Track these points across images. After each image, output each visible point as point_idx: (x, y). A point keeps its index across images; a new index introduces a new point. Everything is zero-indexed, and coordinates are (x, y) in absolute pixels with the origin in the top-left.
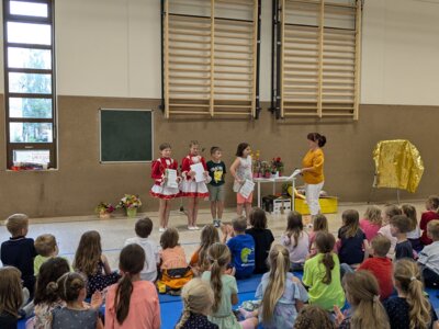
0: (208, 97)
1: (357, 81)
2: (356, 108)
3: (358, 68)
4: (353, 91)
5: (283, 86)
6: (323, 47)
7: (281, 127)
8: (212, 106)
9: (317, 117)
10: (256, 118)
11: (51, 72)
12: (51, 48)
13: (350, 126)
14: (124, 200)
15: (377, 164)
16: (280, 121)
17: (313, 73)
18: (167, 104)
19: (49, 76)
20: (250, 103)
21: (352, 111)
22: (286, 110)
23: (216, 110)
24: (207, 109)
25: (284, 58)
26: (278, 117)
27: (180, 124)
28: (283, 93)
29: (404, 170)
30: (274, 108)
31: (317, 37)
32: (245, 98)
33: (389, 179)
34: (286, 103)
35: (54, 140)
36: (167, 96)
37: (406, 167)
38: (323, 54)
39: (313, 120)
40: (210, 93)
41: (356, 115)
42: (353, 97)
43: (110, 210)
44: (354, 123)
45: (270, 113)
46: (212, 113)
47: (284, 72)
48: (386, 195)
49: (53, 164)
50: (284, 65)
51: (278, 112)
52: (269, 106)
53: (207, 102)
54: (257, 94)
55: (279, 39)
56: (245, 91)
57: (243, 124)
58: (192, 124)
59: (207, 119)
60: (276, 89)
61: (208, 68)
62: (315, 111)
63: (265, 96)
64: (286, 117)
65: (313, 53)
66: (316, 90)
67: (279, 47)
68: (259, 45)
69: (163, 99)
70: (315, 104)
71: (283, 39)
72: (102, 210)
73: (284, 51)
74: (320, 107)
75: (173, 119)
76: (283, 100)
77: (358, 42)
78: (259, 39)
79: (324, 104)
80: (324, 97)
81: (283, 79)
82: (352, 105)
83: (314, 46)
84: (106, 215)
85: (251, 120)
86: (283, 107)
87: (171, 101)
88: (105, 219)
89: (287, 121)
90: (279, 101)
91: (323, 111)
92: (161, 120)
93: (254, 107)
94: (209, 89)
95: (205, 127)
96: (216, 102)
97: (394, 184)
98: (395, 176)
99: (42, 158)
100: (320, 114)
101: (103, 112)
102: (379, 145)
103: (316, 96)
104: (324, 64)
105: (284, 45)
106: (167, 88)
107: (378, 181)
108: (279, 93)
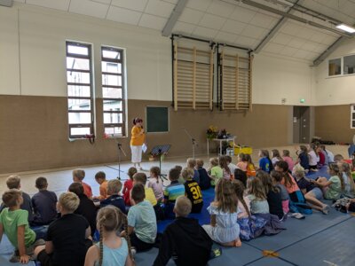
0: (192, 100)
1: (251, 93)
4: (249, 98)
5: (224, 95)
6: (239, 77)
7: (223, 115)
8: (194, 104)
10: (213, 110)
11: (122, 87)
16: (222, 112)
18: (176, 104)
19: (120, 90)
20: (209, 103)
21: (249, 108)
22: (225, 107)
23: (196, 106)
24: (192, 106)
26: (221, 110)
28: (223, 98)
30: (218, 105)
31: (236, 73)
32: (207, 101)
34: (225, 103)
36: (175, 100)
39: (235, 111)
40: (193, 98)
41: (251, 109)
42: (249, 101)
45: (217, 108)
46: (194, 108)
47: (224, 89)
49: (124, 134)
50: (224, 85)
51: (221, 107)
52: (216, 105)
53: (192, 103)
54: (213, 98)
55: (221, 73)
56: (206, 97)
59: (192, 111)
60: (220, 96)
62: (235, 107)
63: (215, 101)
64: (225, 110)
66: (236, 97)
67: (221, 77)
68: (213, 76)
69: (173, 102)
70: (235, 104)
71: (223, 73)
73: (224, 79)
74: (237, 105)
76: (224, 101)
78: (213, 72)
79: (239, 104)
80: (239, 100)
81: (223, 92)
85: (210, 111)
86: (223, 105)
87: (178, 102)
89: (226, 112)
90: (221, 102)
93: (211, 105)
94: (192, 96)
96: (197, 103)
100: (237, 108)
101: (148, 108)
103: (236, 100)
105: (224, 76)
106: (176, 96)
108: (221, 99)
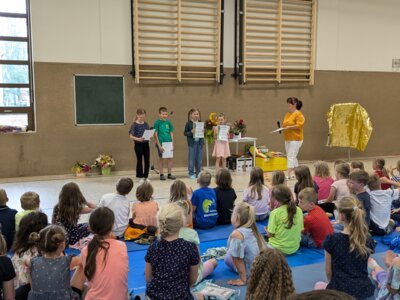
0: (175, 63)
1: (313, 48)
2: (312, 74)
3: (314, 37)
4: (309, 58)
5: (245, 53)
6: (282, 17)
7: (244, 92)
8: (180, 72)
9: (276, 82)
10: (221, 83)
11: (27, 40)
12: (26, 16)
13: (306, 91)
14: (99, 160)
15: (330, 126)
16: (243, 86)
17: (273, 41)
18: (137, 70)
19: (25, 44)
20: (215, 69)
21: (308, 77)
22: (248, 76)
23: (183, 75)
24: (175, 75)
25: (246, 27)
26: (241, 82)
27: (150, 89)
28: (245, 59)
29: (355, 131)
30: (237, 74)
31: (277, 8)
32: (210, 65)
33: (340, 138)
34: (248, 70)
35: (32, 104)
36: (138, 63)
37: (356, 128)
38: (282, 23)
39: (273, 85)
40: (177, 59)
41: (312, 80)
42: (309, 64)
43: (86, 169)
44: (310, 88)
45: (233, 79)
46: (180, 79)
47: (246, 40)
48: (337, 154)
49: (31, 127)
50: (246, 34)
51: (241, 77)
52: (233, 72)
53: (175, 68)
54: (222, 61)
55: (241, 9)
56: (210, 58)
57: (209, 88)
58: (161, 89)
59: (175, 84)
60: (239, 56)
61: (176, 36)
62: (275, 76)
63: (229, 63)
64: (248, 82)
65: (273, 22)
66: (276, 57)
67: (242, 16)
68: (222, 14)
69: (133, 66)
70: (275, 70)
71: (246, 8)
72: (79, 169)
73: (246, 21)
74: (279, 73)
75: (143, 84)
76: (245, 67)
77: (314, 12)
78: (222, 8)
79: (283, 70)
80: (283, 63)
81: (246, 47)
82: (308, 71)
83: (274, 16)
84: (83, 174)
85: (216, 85)
86: (245, 73)
87: (141, 67)
88: (81, 177)
89: (249, 86)
90: (241, 67)
91: (282, 76)
92: (132, 85)
93: (218, 72)
94: (176, 56)
95: (173, 91)
96: (183, 68)
97: (345, 144)
98: (346, 136)
99: (20, 121)
100: (279, 79)
101: (78, 79)
102: (332, 108)
103: (276, 63)
104: (283, 33)
105: (246, 14)
106: (137, 55)
107: (331, 141)
108: (241, 61)
